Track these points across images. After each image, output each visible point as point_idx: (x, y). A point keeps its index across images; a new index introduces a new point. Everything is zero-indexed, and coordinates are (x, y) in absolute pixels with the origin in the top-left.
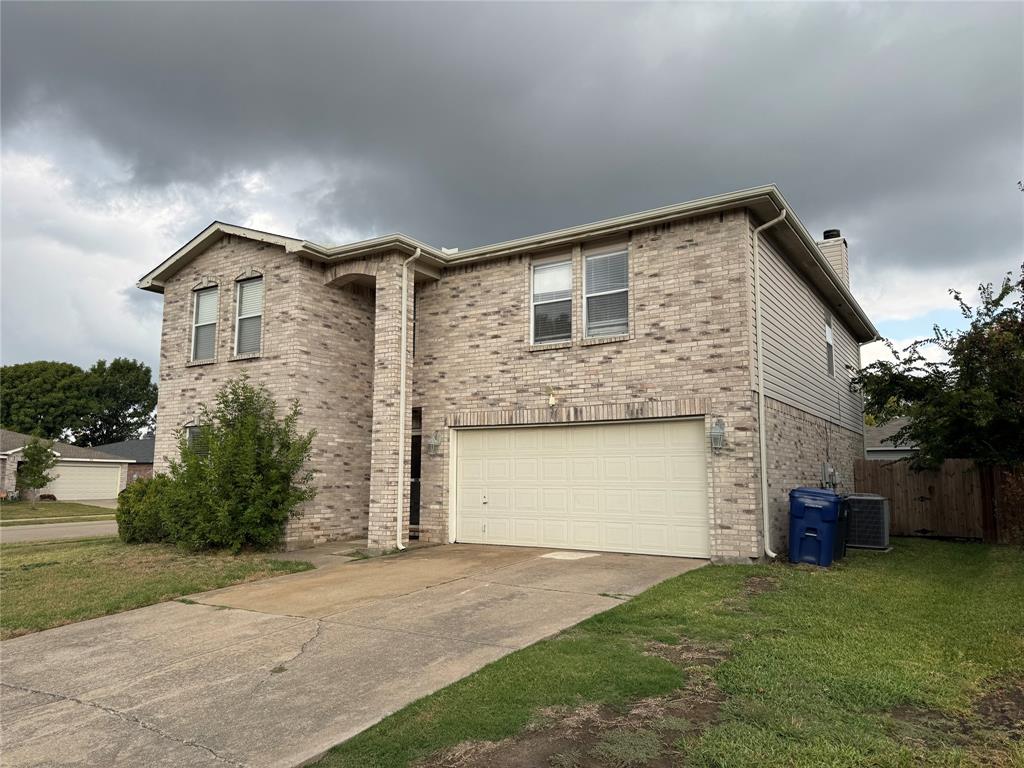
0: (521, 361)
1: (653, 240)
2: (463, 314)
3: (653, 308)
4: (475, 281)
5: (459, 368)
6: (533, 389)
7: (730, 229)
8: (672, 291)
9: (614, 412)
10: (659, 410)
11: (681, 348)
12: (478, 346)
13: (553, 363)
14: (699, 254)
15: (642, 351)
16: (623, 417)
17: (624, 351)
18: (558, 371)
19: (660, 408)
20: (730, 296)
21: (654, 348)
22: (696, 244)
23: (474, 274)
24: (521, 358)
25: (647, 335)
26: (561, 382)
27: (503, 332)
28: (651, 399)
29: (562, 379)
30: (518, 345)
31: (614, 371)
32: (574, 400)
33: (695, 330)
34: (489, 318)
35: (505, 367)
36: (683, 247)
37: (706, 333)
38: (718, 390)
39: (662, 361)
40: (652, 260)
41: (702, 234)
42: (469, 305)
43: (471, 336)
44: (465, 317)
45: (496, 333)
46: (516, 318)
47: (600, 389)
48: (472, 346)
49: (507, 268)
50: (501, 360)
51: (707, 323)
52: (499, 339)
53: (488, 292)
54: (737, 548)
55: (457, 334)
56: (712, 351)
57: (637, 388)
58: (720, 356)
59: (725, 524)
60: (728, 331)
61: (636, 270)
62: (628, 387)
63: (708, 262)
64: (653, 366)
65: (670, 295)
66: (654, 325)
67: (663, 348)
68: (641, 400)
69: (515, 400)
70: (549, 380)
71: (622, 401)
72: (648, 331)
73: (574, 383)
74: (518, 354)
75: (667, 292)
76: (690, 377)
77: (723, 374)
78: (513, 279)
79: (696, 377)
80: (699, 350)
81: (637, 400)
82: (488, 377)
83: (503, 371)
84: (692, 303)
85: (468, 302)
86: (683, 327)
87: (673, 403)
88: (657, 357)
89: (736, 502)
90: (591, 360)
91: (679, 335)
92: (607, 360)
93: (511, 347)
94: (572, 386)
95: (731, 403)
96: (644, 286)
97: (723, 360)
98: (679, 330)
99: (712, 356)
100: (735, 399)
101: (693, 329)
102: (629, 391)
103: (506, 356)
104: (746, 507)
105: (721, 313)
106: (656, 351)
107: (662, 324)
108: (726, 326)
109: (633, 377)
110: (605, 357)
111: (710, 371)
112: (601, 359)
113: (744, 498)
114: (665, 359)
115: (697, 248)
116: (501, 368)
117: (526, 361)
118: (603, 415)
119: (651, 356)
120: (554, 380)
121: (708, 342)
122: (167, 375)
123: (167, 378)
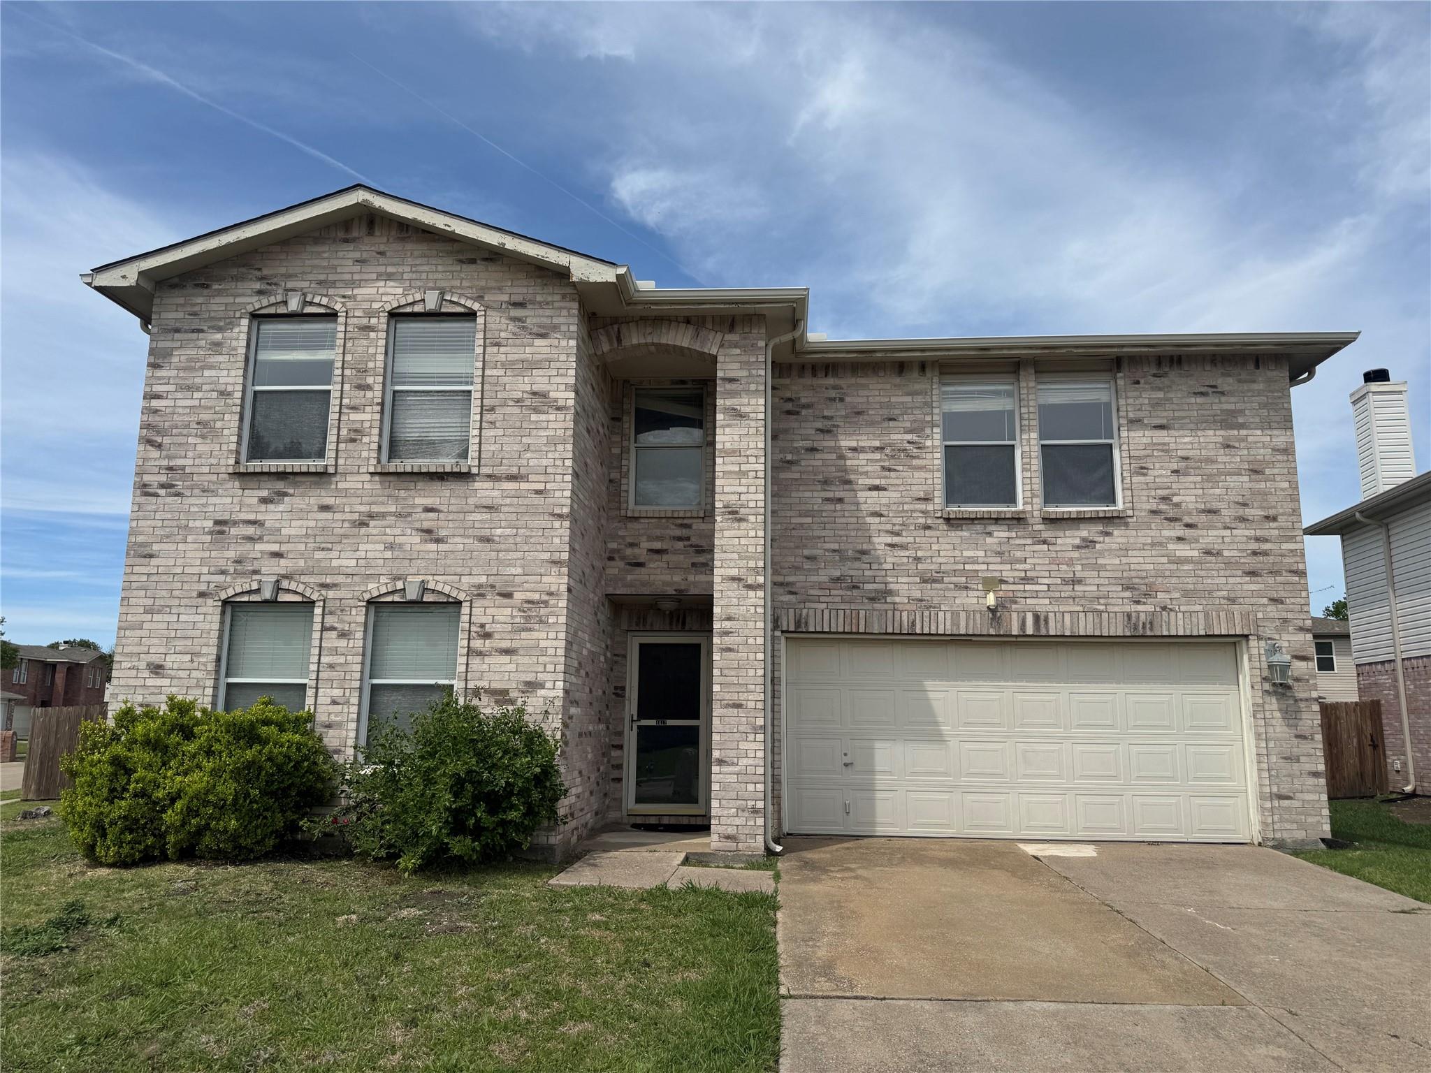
0: (928, 533)
1: (1155, 375)
2: (808, 444)
3: (1160, 473)
4: (833, 394)
5: (802, 533)
6: (954, 580)
7: (1269, 381)
8: (1191, 453)
9: (1105, 623)
10: (1178, 625)
11: (1210, 538)
12: (840, 500)
13: (989, 540)
14: (1225, 406)
15: (1145, 537)
16: (1120, 633)
17: (1116, 533)
18: (1000, 554)
19: (1181, 622)
20: (1276, 471)
21: (1166, 533)
22: (1222, 393)
23: (830, 381)
24: (927, 527)
25: (1153, 512)
26: (1007, 572)
27: (889, 481)
28: (1164, 608)
29: (1008, 567)
30: (922, 506)
31: (1100, 561)
32: (1029, 601)
33: (1227, 513)
34: (862, 456)
35: (896, 540)
36: (1202, 394)
37: (1243, 519)
38: (1265, 601)
39: (1178, 553)
40: (1155, 405)
41: (1230, 380)
42: (822, 431)
43: (825, 482)
44: (813, 450)
45: (877, 482)
46: (915, 462)
47: (1077, 588)
48: (828, 499)
49: (898, 380)
50: (889, 527)
51: (1245, 505)
52: (882, 493)
53: (859, 413)
54: (1302, 826)
55: (797, 476)
56: (1254, 546)
57: (1139, 589)
58: (1265, 553)
59: (1284, 792)
60: (1275, 519)
61: (1131, 415)
62: (1126, 588)
63: (1241, 420)
64: (1165, 560)
65: (1186, 458)
66: (1165, 499)
67: (1180, 533)
68: (1150, 608)
69: (918, 594)
70: (984, 567)
71: (1117, 609)
72: (1154, 507)
73: (1029, 574)
74: (922, 521)
75: (1180, 453)
76: (1223, 580)
77: (1271, 580)
78: (909, 399)
79: (1231, 580)
80: (1236, 542)
81: (1140, 608)
82: (863, 552)
83: (892, 546)
84: (1220, 473)
85: (819, 425)
86: (1208, 506)
87: (1201, 616)
88: (1171, 546)
89: (1298, 760)
90: (1059, 541)
91: (1203, 518)
92: (1088, 544)
93: (906, 507)
94: (1026, 580)
95: (1285, 621)
96: (1144, 440)
97: (1271, 559)
98: (1203, 511)
99: (1255, 553)
100: (1290, 616)
101: (1224, 512)
102: (1128, 594)
103: (899, 520)
104: (1312, 768)
105: (1265, 494)
106: (1169, 539)
107: (1176, 499)
108: (1271, 512)
109: (1133, 574)
110: (1084, 539)
111: (1252, 573)
112: (1077, 541)
113: (1309, 755)
114: (1183, 551)
115: (1223, 399)
116: (889, 540)
117: (938, 533)
118: (1085, 626)
119: (1161, 544)
120: (991, 567)
121: (1247, 533)
122: (163, 486)
123: (162, 492)
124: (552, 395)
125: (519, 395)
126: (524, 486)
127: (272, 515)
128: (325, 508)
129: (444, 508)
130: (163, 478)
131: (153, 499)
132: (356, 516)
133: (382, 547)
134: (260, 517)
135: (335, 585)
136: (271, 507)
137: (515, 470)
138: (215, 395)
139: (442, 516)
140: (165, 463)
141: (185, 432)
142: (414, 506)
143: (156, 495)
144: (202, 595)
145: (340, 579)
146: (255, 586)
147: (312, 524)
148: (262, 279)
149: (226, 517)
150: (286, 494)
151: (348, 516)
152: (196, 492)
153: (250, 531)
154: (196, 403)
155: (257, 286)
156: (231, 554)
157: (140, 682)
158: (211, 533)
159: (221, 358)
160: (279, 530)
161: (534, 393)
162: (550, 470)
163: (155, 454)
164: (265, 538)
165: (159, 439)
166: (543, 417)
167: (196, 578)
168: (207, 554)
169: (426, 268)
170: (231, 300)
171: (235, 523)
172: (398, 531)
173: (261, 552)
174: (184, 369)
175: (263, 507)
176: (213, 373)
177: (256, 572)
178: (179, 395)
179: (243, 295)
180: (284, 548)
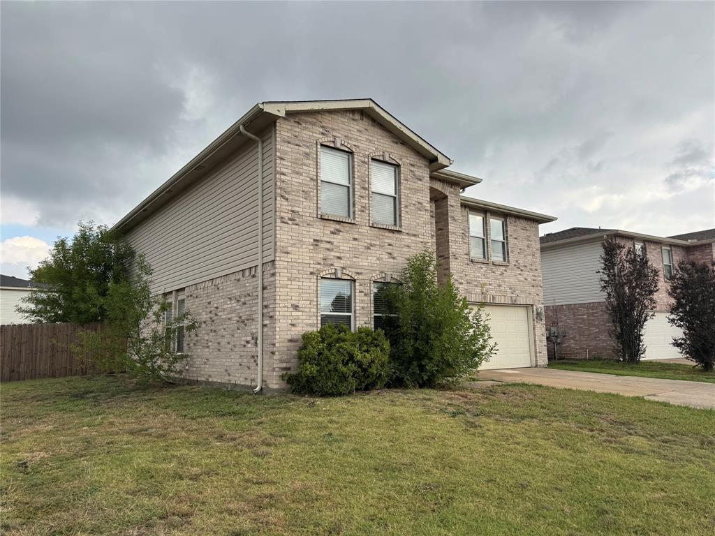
0: (468, 266)
1: (514, 221)
3: (516, 253)
6: (474, 283)
9: (507, 299)
13: (482, 270)
14: (528, 234)
16: (509, 303)
18: (484, 275)
19: (521, 300)
21: (517, 272)
22: (527, 230)
24: (468, 264)
28: (518, 296)
29: (486, 280)
32: (491, 291)
36: (523, 229)
37: (531, 269)
38: (536, 295)
40: (515, 231)
47: (501, 288)
50: (459, 263)
54: (543, 361)
57: (513, 289)
58: (535, 280)
59: (540, 351)
62: (510, 289)
64: (517, 280)
65: (520, 249)
66: (517, 261)
67: (520, 272)
68: (515, 295)
70: (481, 279)
71: (509, 295)
72: (515, 264)
73: (490, 282)
74: (466, 262)
75: (519, 247)
76: (528, 288)
77: (536, 288)
80: (530, 276)
81: (513, 295)
84: (527, 255)
86: (525, 264)
87: (525, 298)
88: (518, 276)
90: (496, 272)
91: (524, 268)
92: (502, 273)
94: (490, 284)
97: (536, 282)
98: (524, 266)
99: (533, 280)
101: (528, 267)
102: (511, 291)
103: (461, 261)
104: (544, 344)
105: (535, 262)
106: (518, 274)
107: (519, 262)
109: (511, 284)
111: (533, 286)
114: (520, 278)
115: (527, 232)
117: (470, 266)
119: (516, 275)
120: (483, 279)
122: (290, 219)
123: (290, 222)
124: (424, 204)
125: (414, 203)
126: (418, 239)
127: (336, 239)
128: (355, 239)
129: (394, 245)
130: (290, 216)
131: (286, 225)
132: (366, 245)
133: (376, 259)
134: (331, 240)
135: (361, 273)
136: (335, 236)
137: (414, 233)
138: (309, 179)
139: (394, 248)
140: (290, 208)
141: (298, 194)
142: (385, 243)
143: (287, 223)
144: (311, 273)
145: (363, 271)
146: (333, 271)
147: (351, 246)
148: (323, 127)
149: (318, 238)
150: (340, 231)
151: (363, 244)
152: (305, 225)
153: (328, 246)
154: (301, 181)
155: (321, 130)
156: (322, 256)
157: (289, 314)
158: (312, 245)
159: (309, 162)
160: (339, 247)
161: (419, 203)
162: (425, 234)
163: (286, 203)
164: (334, 250)
165: (286, 196)
166: (422, 213)
167: (308, 266)
168: (312, 255)
169: (382, 141)
170: (311, 134)
171: (322, 241)
172: (380, 252)
173: (334, 256)
174: (295, 163)
175: (332, 236)
176: (307, 168)
177: (332, 265)
178: (293, 176)
179: (315, 133)
180: (342, 255)
